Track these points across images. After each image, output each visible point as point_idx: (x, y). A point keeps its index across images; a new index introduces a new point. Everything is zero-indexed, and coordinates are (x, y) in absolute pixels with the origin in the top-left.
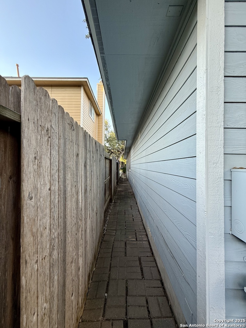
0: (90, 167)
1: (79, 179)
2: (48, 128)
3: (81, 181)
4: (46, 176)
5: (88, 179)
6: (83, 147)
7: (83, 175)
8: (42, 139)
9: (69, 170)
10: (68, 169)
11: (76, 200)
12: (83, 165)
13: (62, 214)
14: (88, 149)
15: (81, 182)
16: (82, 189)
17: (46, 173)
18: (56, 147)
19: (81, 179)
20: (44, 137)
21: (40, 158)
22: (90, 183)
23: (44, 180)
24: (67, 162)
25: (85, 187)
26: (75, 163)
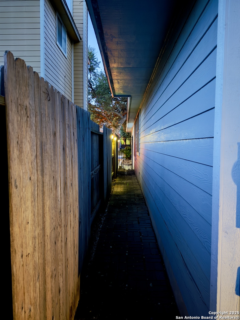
0: (70, 150)
1: (57, 168)
2: (26, 106)
3: (59, 170)
4: (27, 163)
5: (68, 169)
6: (61, 121)
7: (61, 163)
8: (22, 120)
9: (47, 156)
10: (46, 154)
11: (54, 197)
12: (62, 147)
13: (41, 211)
14: (67, 123)
15: (59, 172)
16: (61, 182)
17: (27, 160)
18: (34, 127)
19: (59, 169)
20: (23, 118)
21: (21, 142)
22: (71, 175)
23: (25, 168)
24: (44, 145)
25: (64, 180)
26: (52, 145)
